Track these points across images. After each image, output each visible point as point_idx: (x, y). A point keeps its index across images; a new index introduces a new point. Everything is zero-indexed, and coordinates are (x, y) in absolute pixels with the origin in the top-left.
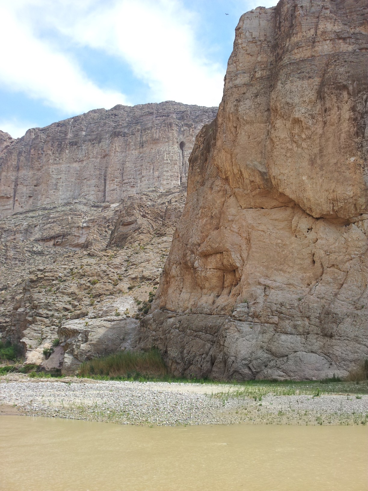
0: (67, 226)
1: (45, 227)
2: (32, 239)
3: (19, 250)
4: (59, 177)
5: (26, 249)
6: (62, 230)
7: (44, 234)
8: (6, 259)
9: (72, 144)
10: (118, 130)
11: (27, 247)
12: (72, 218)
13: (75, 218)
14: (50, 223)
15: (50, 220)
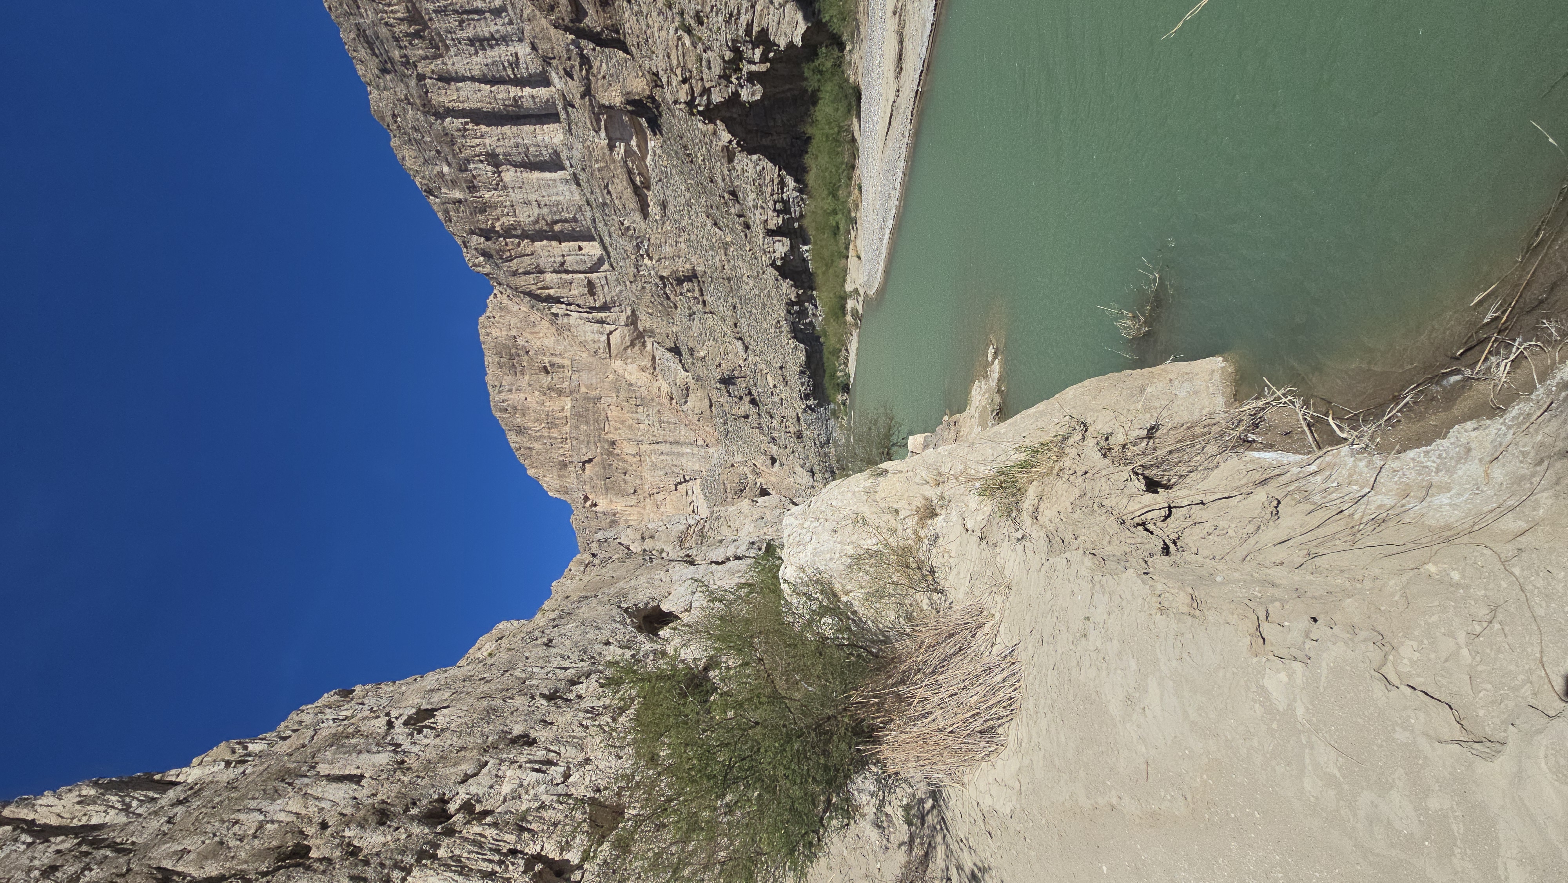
0: (612, 167)
1: (620, 207)
2: (643, 226)
3: (663, 240)
4: (534, 203)
5: (659, 231)
6: (620, 177)
7: (632, 206)
8: (679, 257)
9: (472, 188)
10: (418, 101)
11: (657, 228)
12: (597, 161)
13: (597, 154)
14: (612, 200)
15: (608, 201)
